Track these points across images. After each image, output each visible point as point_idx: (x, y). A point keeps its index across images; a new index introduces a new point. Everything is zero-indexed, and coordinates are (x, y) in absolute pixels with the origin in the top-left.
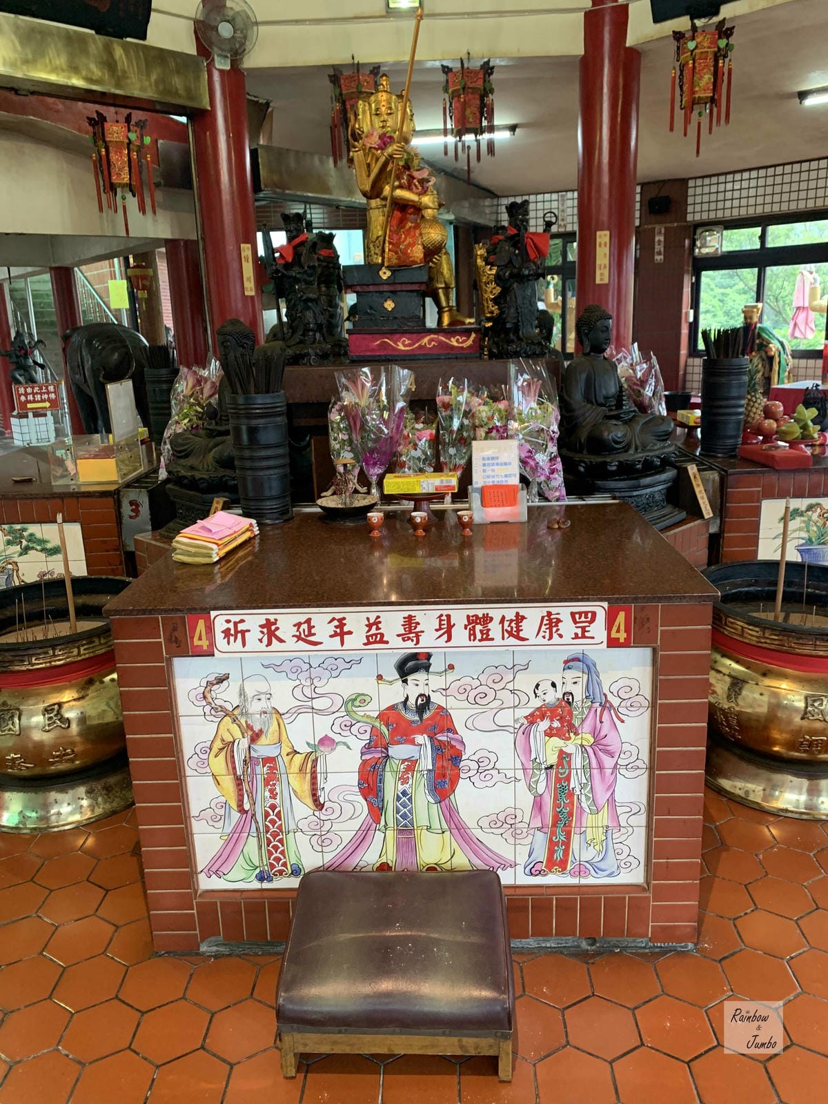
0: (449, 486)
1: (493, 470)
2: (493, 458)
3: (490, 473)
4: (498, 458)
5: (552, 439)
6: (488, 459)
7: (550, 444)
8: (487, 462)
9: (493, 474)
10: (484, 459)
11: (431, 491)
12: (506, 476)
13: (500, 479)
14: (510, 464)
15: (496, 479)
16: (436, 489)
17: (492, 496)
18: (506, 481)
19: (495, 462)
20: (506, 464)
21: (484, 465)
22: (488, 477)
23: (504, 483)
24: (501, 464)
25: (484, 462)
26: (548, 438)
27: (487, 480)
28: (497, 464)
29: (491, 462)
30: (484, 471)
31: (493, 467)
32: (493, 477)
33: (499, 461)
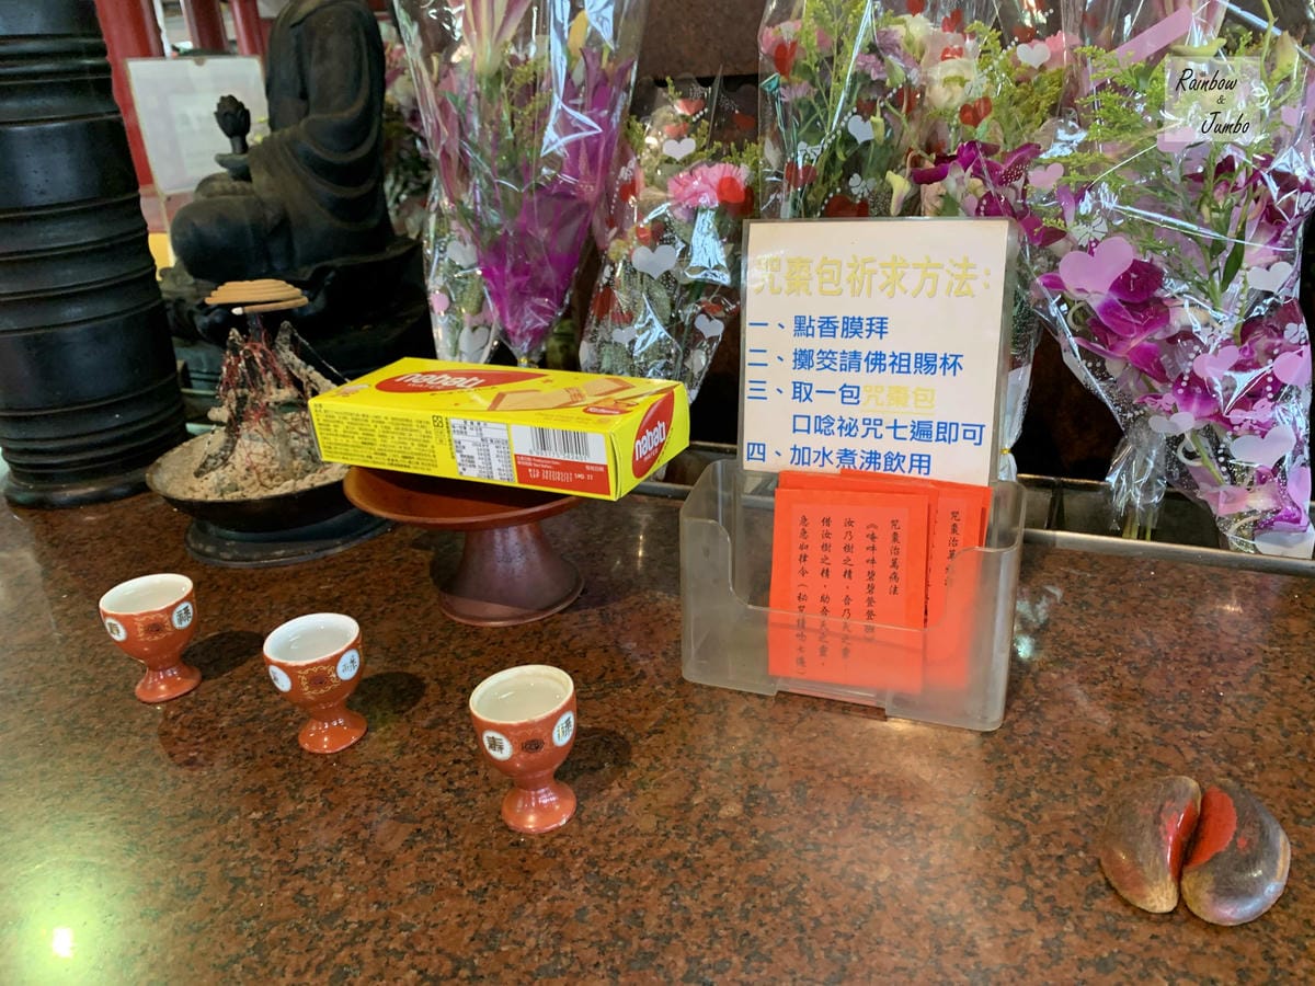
0: (580, 467)
1: (849, 394)
2: (853, 326)
3: (830, 406)
4: (880, 326)
5: (1272, 218)
6: (828, 325)
7: (1257, 247)
8: (816, 343)
9: (849, 412)
10: (801, 326)
11: (497, 480)
12: (921, 431)
13: (886, 445)
14: (952, 363)
15: (861, 445)
16: (522, 472)
17: (815, 541)
18: (922, 461)
19: (865, 345)
20: (927, 363)
21: (803, 359)
22: (823, 424)
23: (906, 470)
24: (900, 363)
25: (804, 343)
26: (1254, 210)
27: (816, 441)
28: (877, 360)
29: (840, 344)
30: (801, 391)
31: (850, 377)
32: (849, 429)
33: (888, 345)
